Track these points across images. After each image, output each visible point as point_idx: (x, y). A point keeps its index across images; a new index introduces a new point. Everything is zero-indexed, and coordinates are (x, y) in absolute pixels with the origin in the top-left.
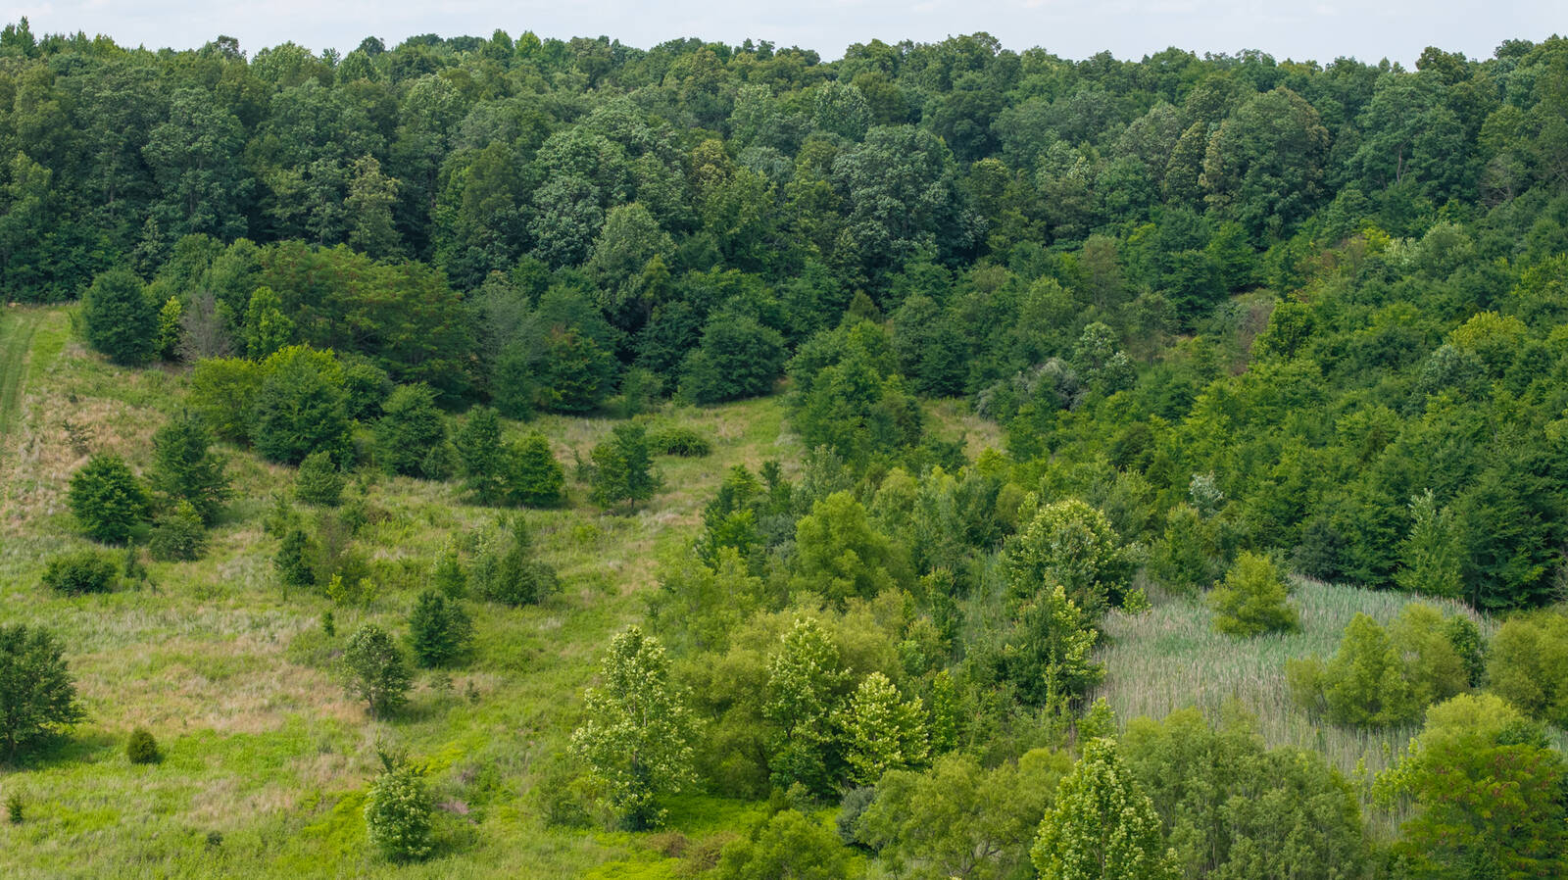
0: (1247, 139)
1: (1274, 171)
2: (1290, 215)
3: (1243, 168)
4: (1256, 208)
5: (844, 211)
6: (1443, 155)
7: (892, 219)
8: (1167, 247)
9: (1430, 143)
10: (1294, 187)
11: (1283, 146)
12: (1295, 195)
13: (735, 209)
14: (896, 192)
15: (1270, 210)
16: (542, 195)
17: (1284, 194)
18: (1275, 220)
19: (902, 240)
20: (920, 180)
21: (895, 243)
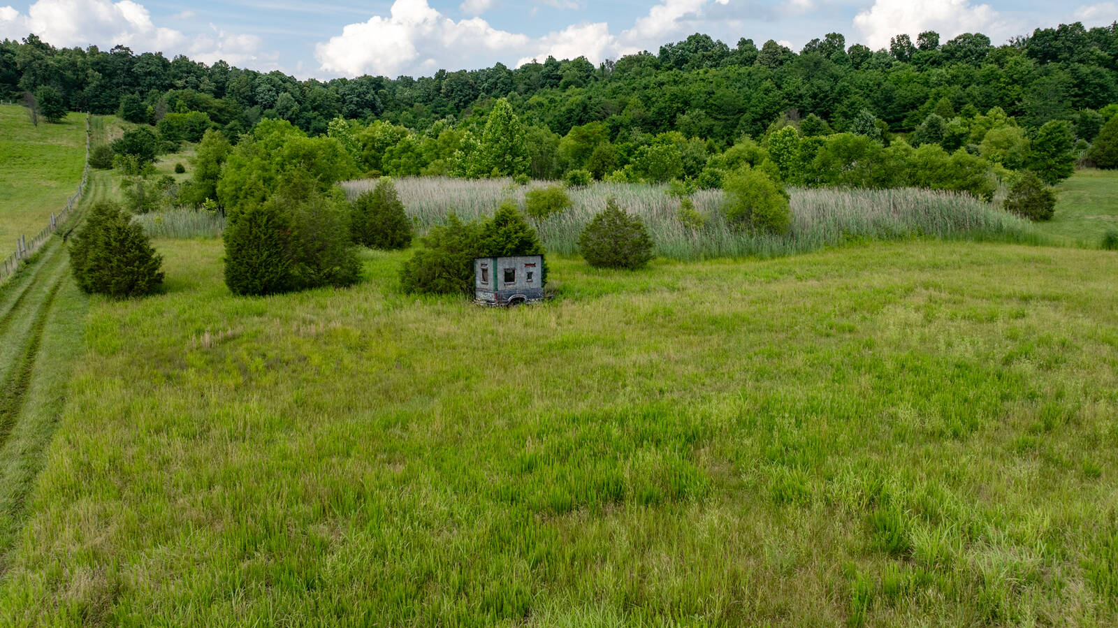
0: (453, 83)
1: (461, 91)
2: (466, 103)
3: (452, 91)
4: (456, 101)
5: (344, 102)
6: (506, 85)
7: (357, 104)
8: (436, 107)
9: (502, 82)
10: (467, 95)
11: (463, 85)
12: (467, 98)
13: (315, 99)
14: (358, 97)
15: (460, 101)
16: (259, 89)
17: (464, 97)
18: (462, 104)
19: (360, 110)
20: (365, 93)
21: (358, 111)
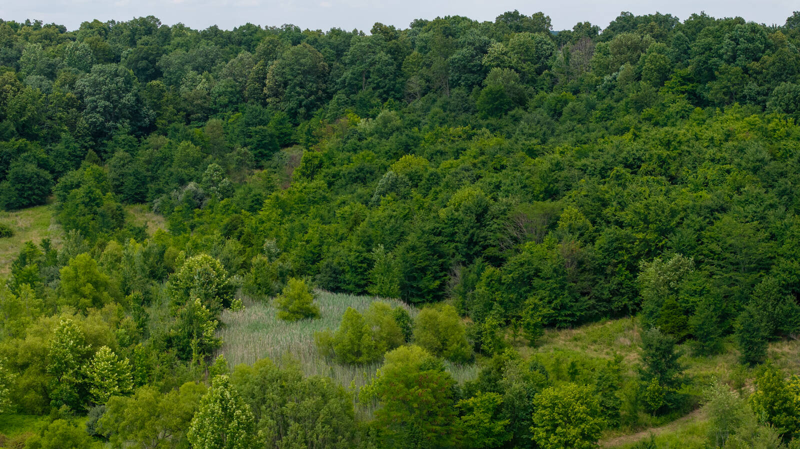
0: (287, 69)
1: (302, 86)
2: (310, 107)
3: (286, 84)
4: (292, 104)
5: (81, 108)
6: (385, 76)
7: (106, 112)
8: (248, 124)
9: (379, 70)
10: (312, 93)
11: (305, 73)
12: (312, 97)
13: (23, 108)
14: (108, 98)
15: (300, 105)
17: (307, 97)
18: (302, 110)
19: (111, 123)
20: (121, 92)
21: (108, 125)
